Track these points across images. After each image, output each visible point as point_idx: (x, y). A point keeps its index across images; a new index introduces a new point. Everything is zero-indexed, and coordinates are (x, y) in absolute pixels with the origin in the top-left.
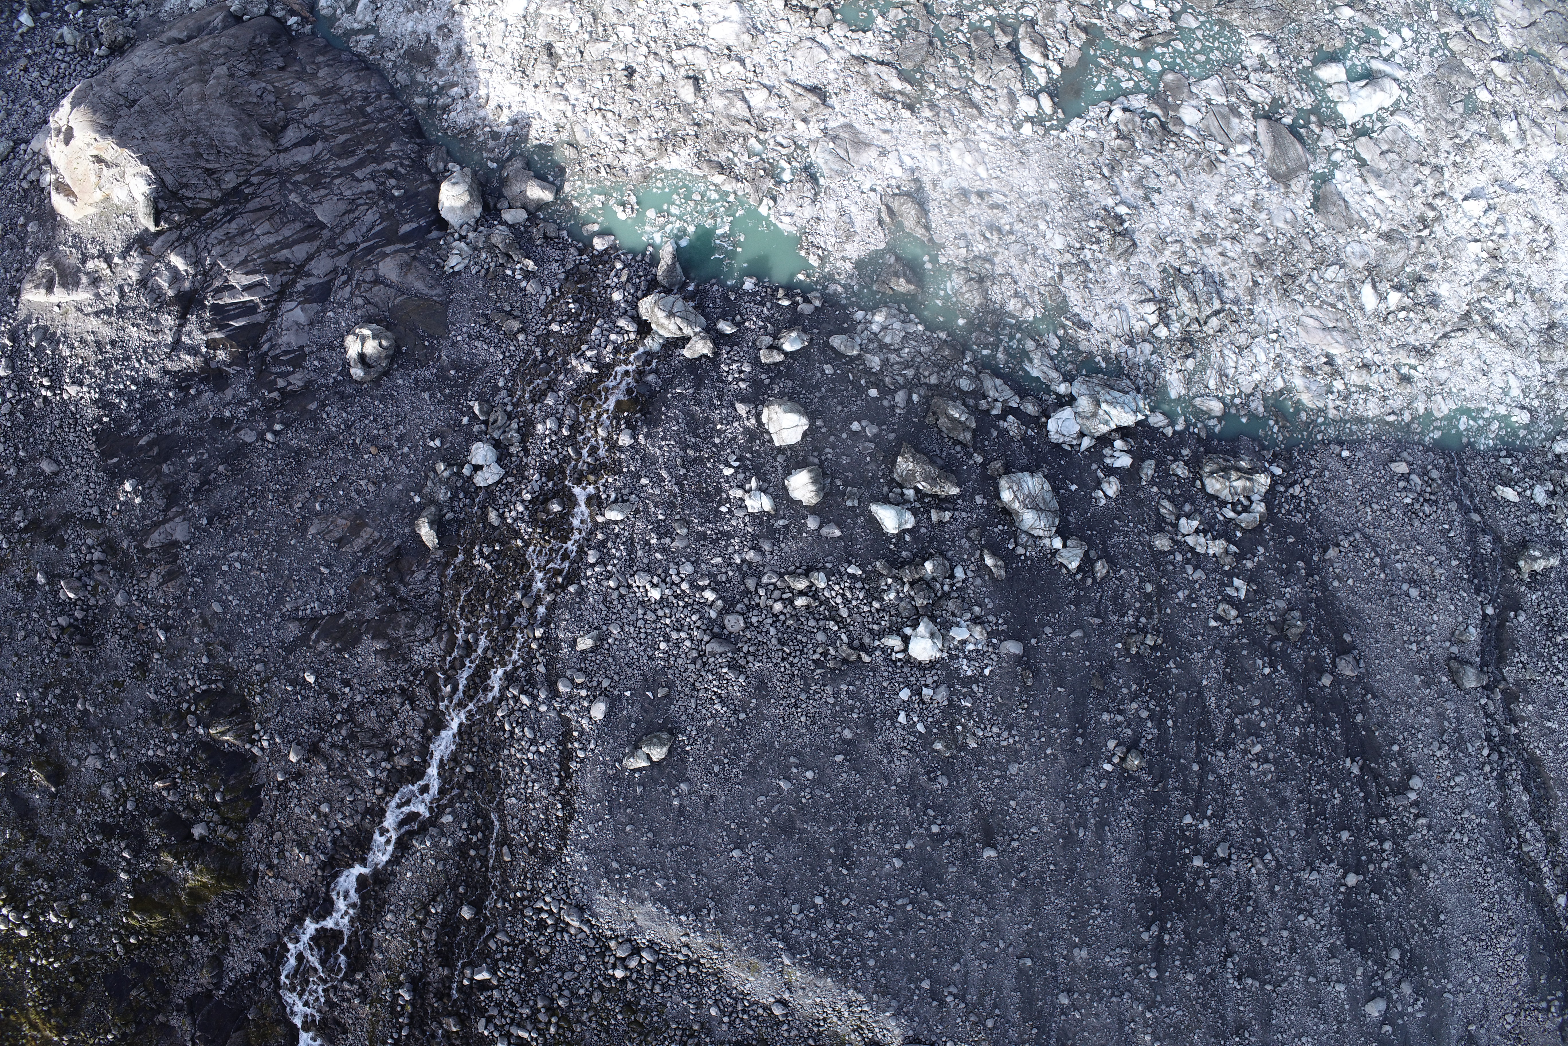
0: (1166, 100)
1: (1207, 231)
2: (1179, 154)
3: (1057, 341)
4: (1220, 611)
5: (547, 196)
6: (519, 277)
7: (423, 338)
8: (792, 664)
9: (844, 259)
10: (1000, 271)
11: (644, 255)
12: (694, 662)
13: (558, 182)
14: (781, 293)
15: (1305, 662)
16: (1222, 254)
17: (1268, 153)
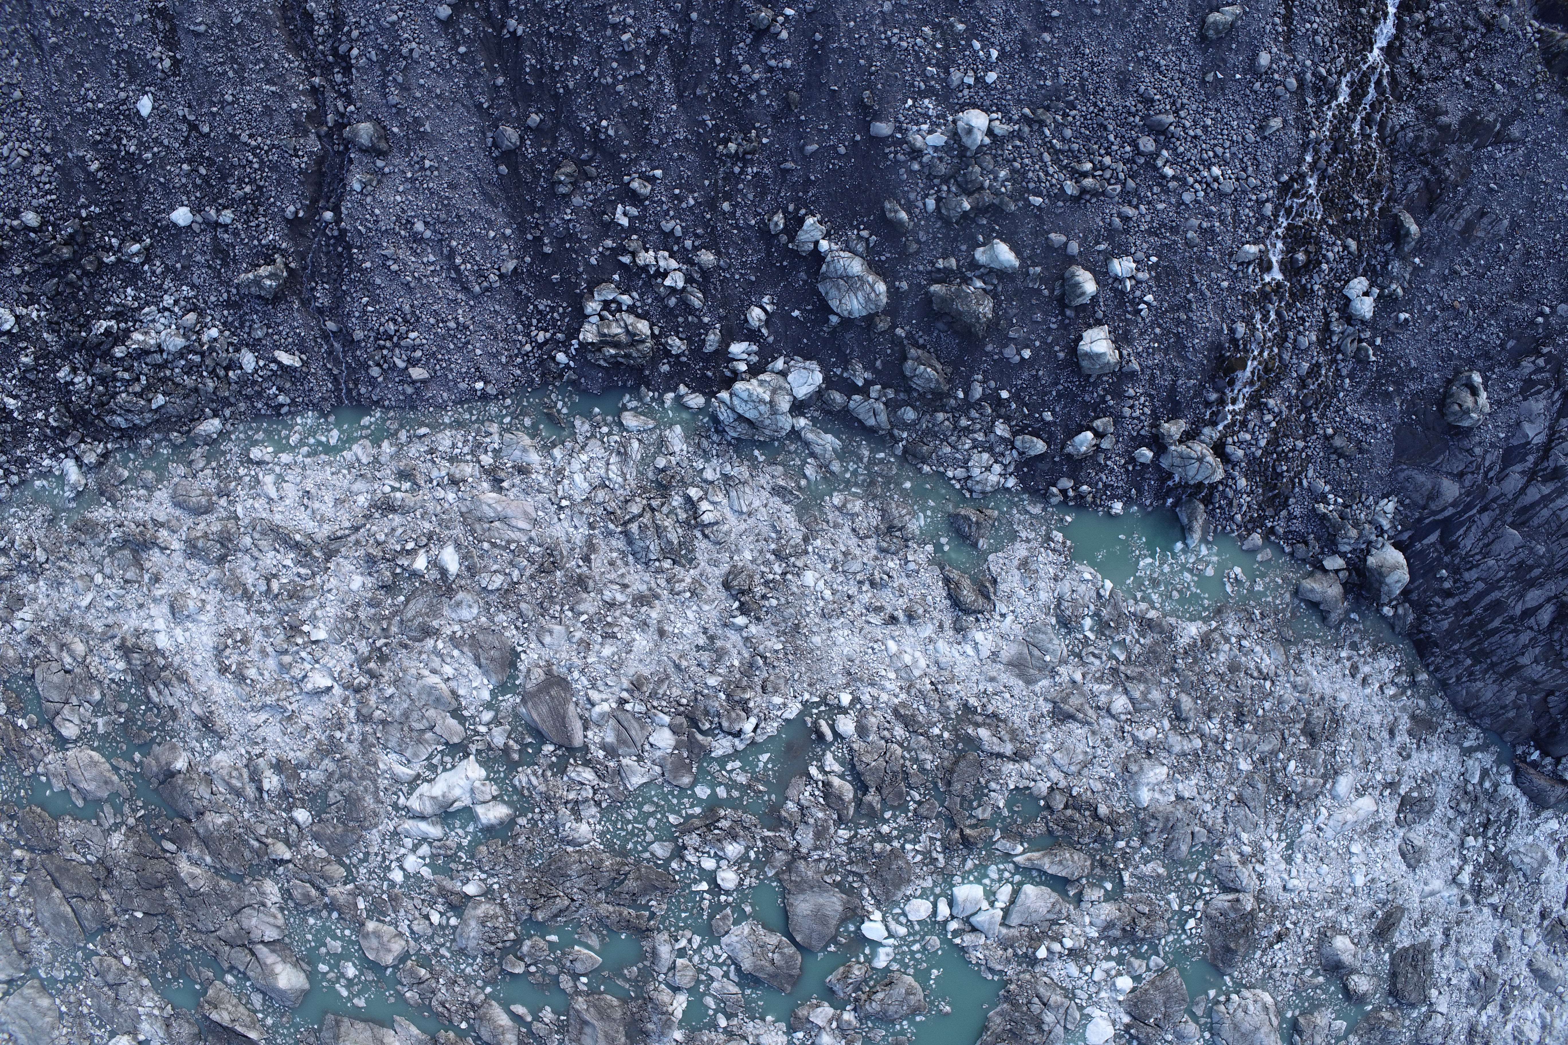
0: (690, 751)
1: (645, 608)
2: (676, 692)
3: (808, 472)
4: (649, 187)
5: (1308, 584)
6: (1331, 496)
7: (1418, 421)
8: (1095, 105)
9: (1028, 541)
10: (869, 541)
11: (1215, 531)
12: (1183, 105)
13: (1296, 601)
14: (1089, 499)
15: (555, 140)
16: (625, 586)
17: (571, 707)
